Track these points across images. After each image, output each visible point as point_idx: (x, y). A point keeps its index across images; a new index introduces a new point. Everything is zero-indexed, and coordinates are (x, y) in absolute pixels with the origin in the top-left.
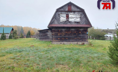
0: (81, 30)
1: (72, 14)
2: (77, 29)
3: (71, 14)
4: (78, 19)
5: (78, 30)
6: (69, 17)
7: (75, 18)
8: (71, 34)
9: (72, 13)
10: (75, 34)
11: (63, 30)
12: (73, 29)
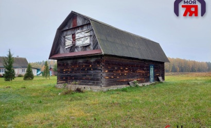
0: (93, 60)
1: (79, 33)
2: (87, 59)
3: (77, 33)
4: (87, 39)
5: (88, 61)
6: (76, 38)
7: (82, 39)
8: (78, 69)
9: (79, 31)
10: (83, 70)
11: (69, 62)
12: (81, 61)
